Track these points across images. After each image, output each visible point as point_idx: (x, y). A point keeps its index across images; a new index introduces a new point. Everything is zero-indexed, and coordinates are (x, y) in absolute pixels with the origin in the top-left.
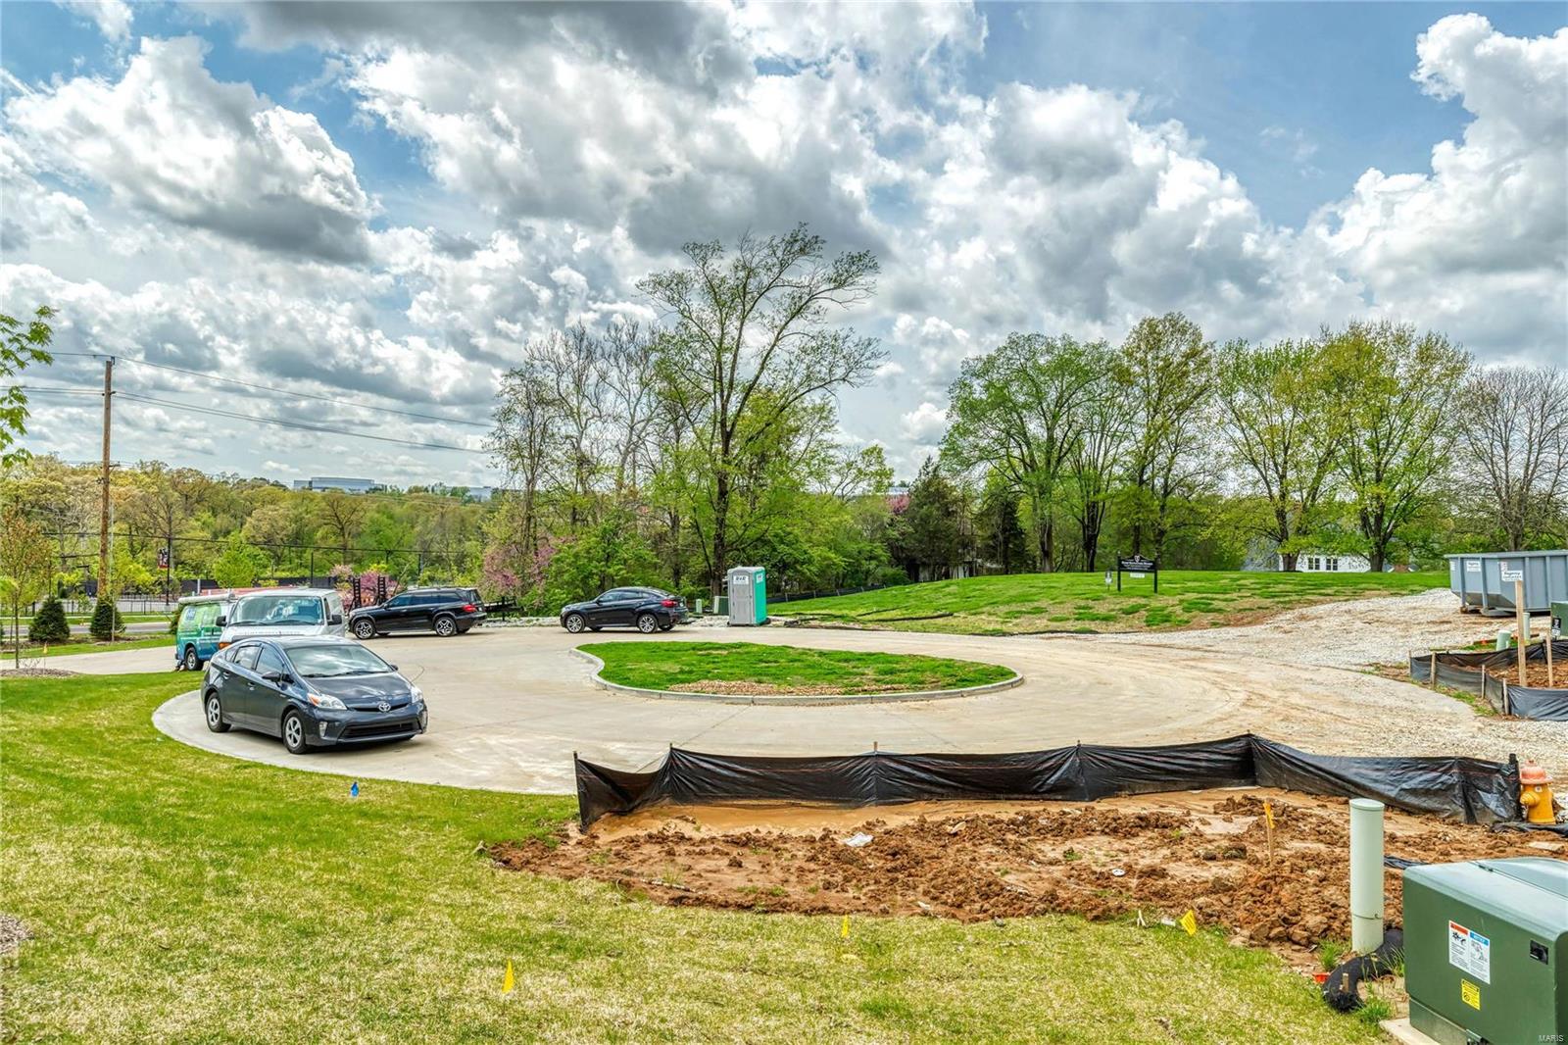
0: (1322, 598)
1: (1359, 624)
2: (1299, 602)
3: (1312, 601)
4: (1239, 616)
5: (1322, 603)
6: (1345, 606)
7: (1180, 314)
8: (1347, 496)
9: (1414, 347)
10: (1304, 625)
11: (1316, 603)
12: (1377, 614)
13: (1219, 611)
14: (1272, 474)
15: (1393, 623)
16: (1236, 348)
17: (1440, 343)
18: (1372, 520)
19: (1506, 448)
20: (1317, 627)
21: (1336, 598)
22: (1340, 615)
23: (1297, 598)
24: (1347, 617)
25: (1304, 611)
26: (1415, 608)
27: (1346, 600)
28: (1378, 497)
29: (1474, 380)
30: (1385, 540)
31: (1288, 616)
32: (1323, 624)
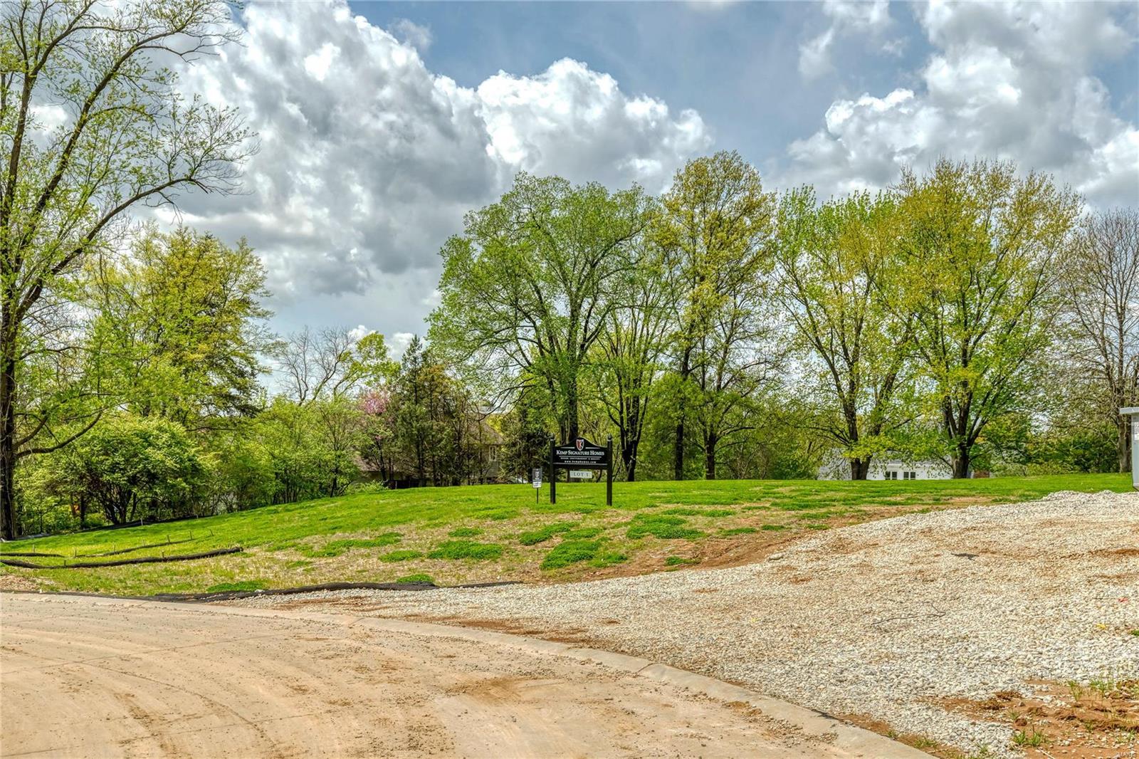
0: (883, 508)
1: (947, 561)
2: (841, 515)
3: (866, 513)
4: (724, 544)
5: (882, 516)
6: (921, 523)
7: (735, 153)
8: (927, 386)
9: (1013, 191)
10: (839, 563)
11: (871, 516)
12: (982, 536)
13: (692, 534)
14: (840, 364)
15: (1020, 556)
16: (800, 200)
17: (1044, 187)
18: (956, 415)
19: (1121, 317)
20: (865, 568)
21: (907, 508)
22: (910, 540)
23: (842, 508)
24: (925, 543)
25: (845, 532)
26: (1051, 523)
27: (923, 512)
28: (965, 384)
29: (1084, 232)
30: (971, 442)
31: (814, 543)
32: (877, 559)
